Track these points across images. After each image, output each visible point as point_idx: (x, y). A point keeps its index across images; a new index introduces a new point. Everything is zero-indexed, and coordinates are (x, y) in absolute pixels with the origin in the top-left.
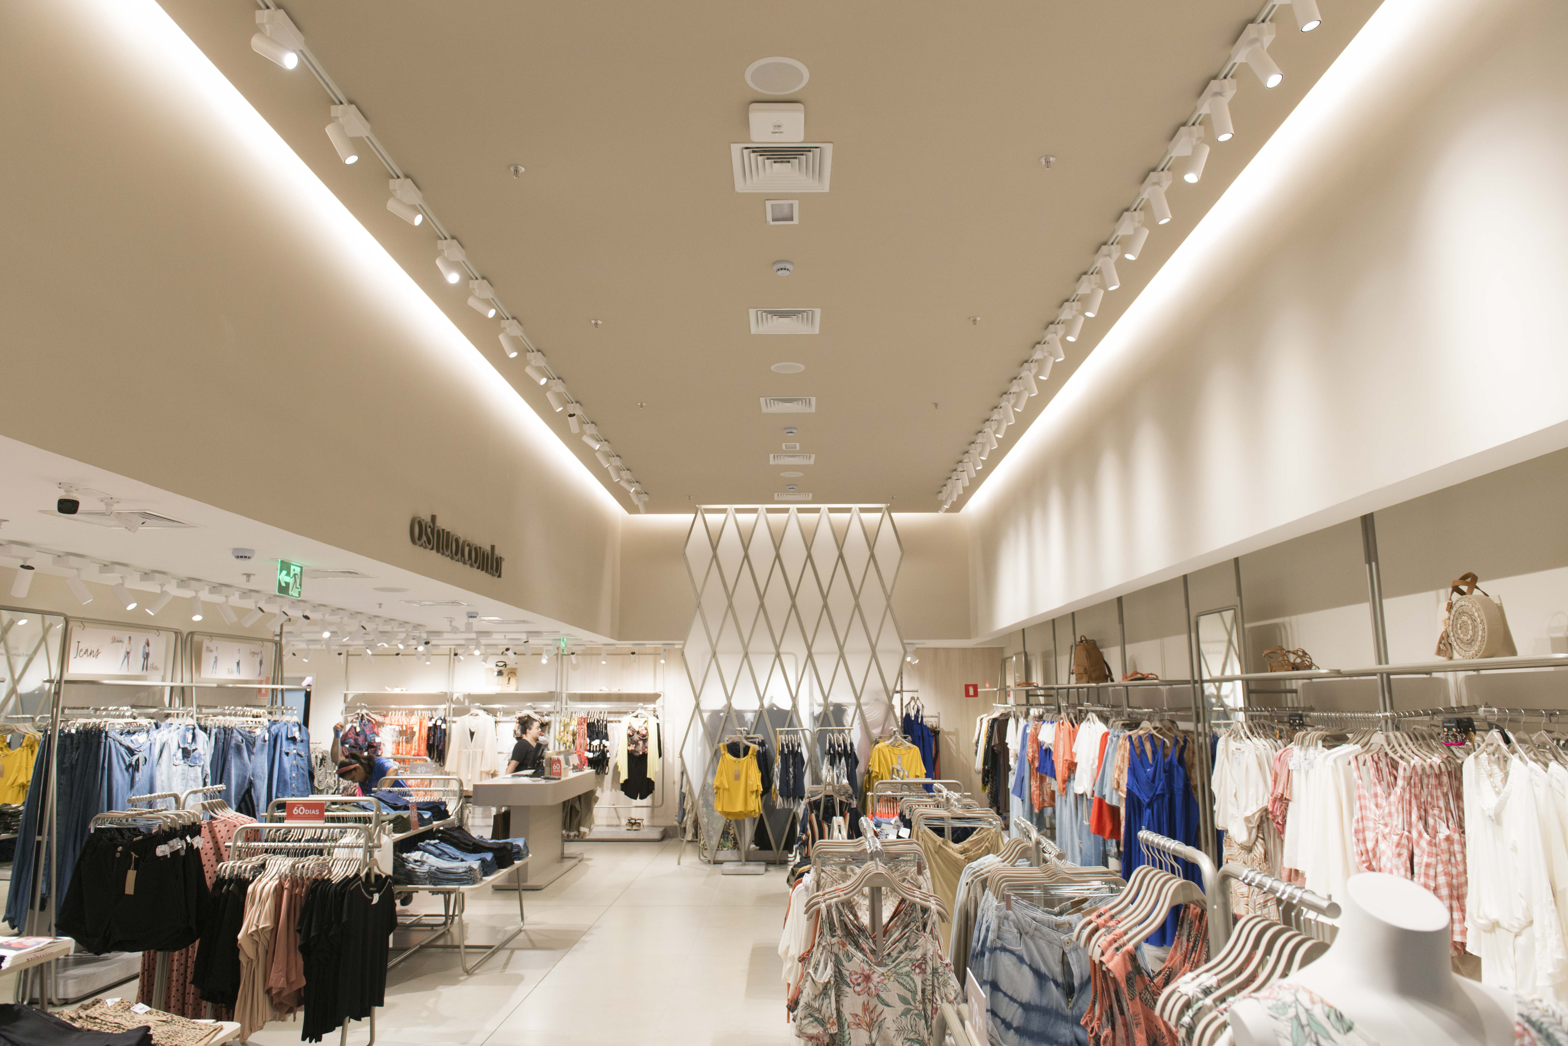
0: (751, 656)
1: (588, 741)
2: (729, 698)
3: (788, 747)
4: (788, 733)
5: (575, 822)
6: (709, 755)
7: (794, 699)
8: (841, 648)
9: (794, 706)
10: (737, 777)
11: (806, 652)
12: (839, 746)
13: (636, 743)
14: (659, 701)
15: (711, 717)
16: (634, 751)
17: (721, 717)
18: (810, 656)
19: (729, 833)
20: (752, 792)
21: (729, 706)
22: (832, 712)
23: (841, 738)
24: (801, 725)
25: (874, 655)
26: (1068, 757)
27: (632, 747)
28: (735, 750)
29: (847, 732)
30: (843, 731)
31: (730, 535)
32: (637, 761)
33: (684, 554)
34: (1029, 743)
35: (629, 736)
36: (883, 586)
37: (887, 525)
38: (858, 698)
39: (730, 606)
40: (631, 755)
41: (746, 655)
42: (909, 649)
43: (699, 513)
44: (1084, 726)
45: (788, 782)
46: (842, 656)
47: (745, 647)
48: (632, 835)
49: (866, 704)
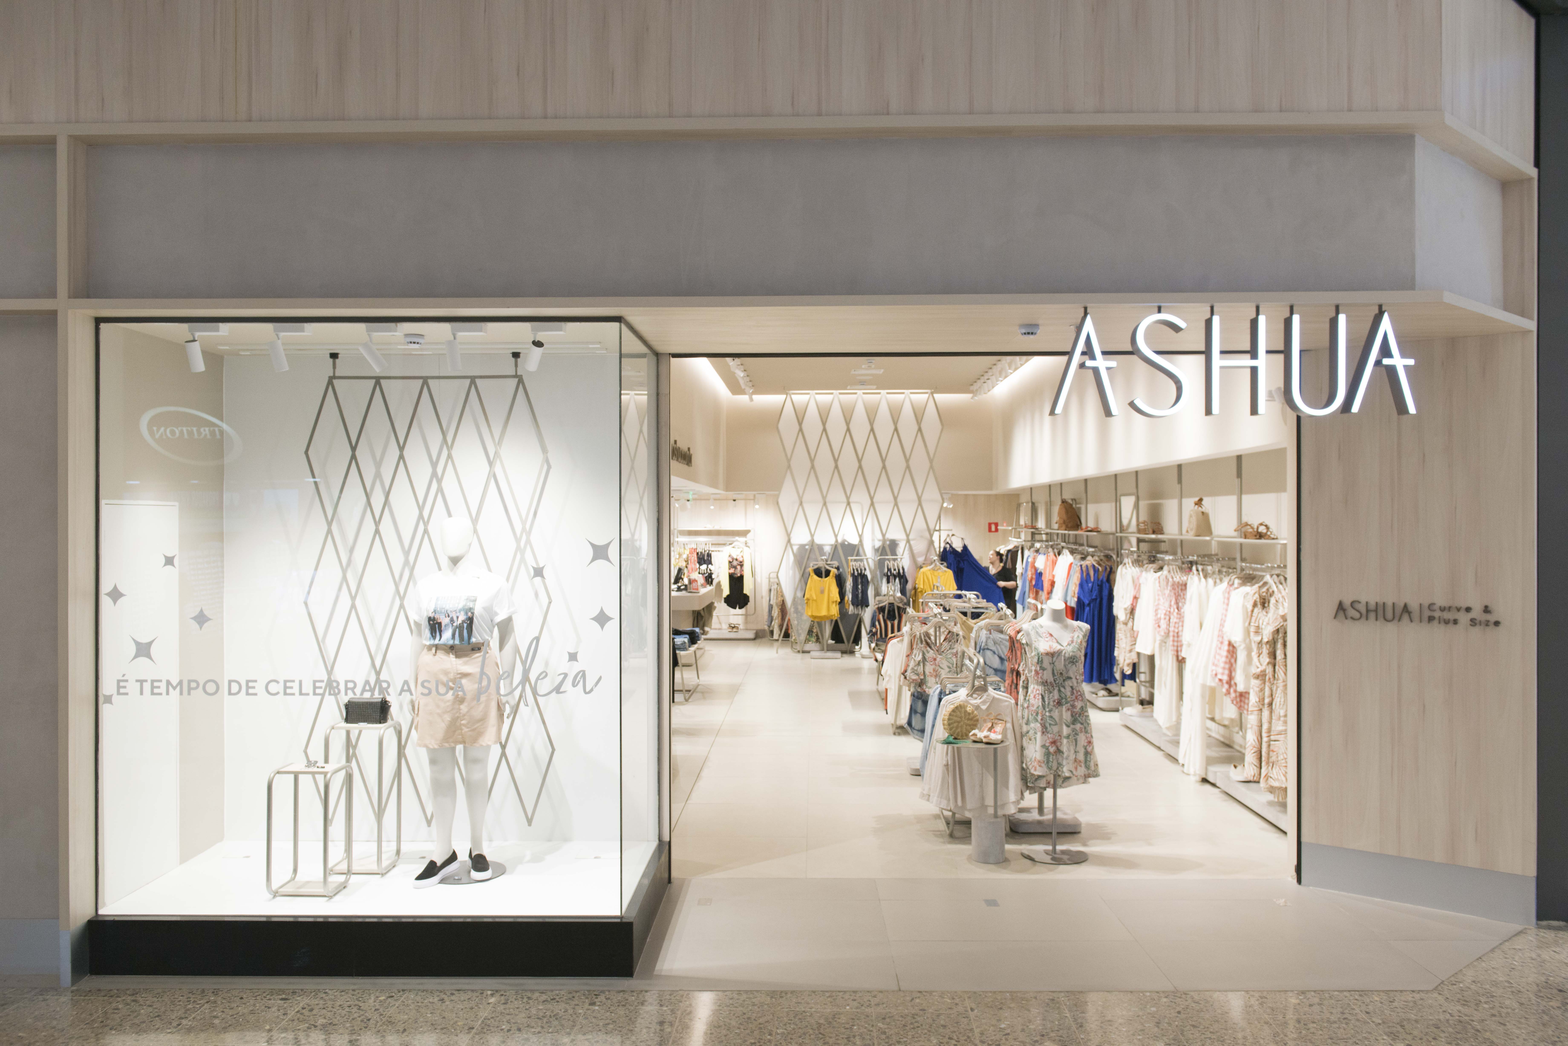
0: (828, 504)
1: (698, 565)
2: (812, 536)
3: (857, 570)
4: (855, 560)
5: (701, 623)
6: (798, 576)
7: (860, 536)
8: (895, 498)
9: (861, 541)
10: (822, 592)
11: (869, 502)
12: (895, 570)
13: (735, 567)
14: (749, 535)
15: (799, 549)
16: (734, 573)
17: (807, 549)
18: (872, 504)
19: (812, 632)
20: (833, 602)
21: (813, 541)
22: (889, 546)
23: (896, 565)
24: (866, 555)
25: (920, 504)
26: (1051, 578)
27: (732, 571)
28: (818, 572)
29: (899, 560)
30: (897, 559)
31: (812, 413)
32: (736, 581)
33: (777, 428)
34: (1029, 568)
35: (730, 562)
36: (928, 453)
37: (931, 404)
38: (908, 536)
39: (813, 467)
40: (731, 576)
41: (825, 504)
42: (945, 496)
43: (788, 396)
44: (1060, 558)
45: (857, 595)
46: (896, 504)
47: (824, 498)
48: (733, 635)
49: (913, 540)
